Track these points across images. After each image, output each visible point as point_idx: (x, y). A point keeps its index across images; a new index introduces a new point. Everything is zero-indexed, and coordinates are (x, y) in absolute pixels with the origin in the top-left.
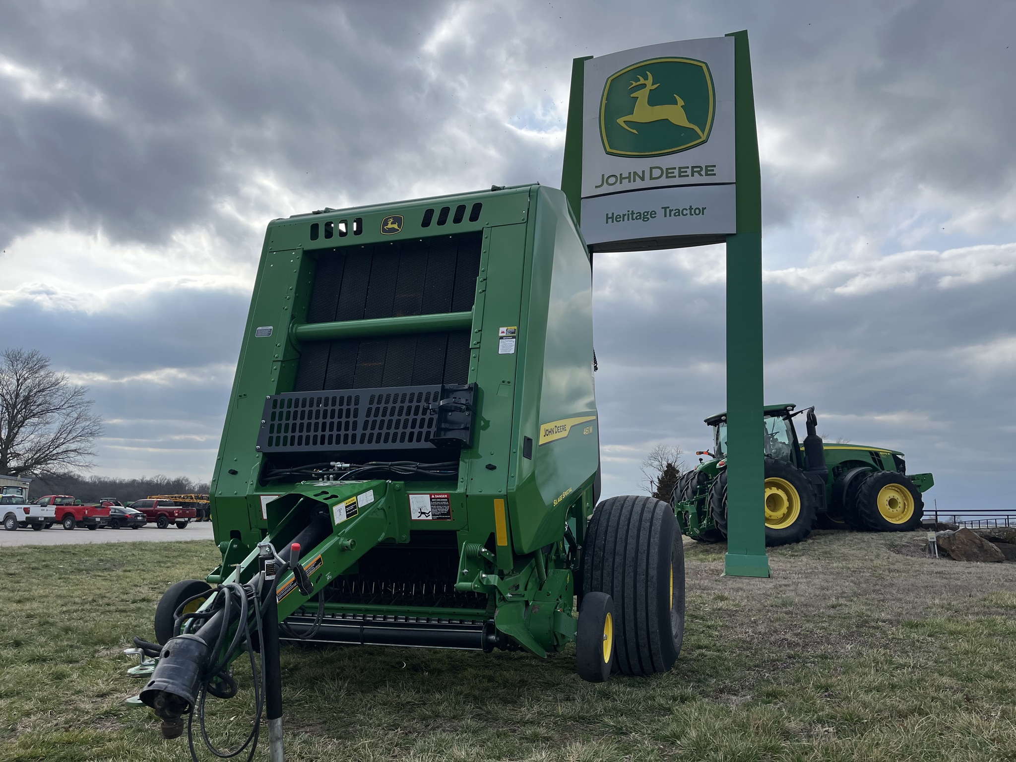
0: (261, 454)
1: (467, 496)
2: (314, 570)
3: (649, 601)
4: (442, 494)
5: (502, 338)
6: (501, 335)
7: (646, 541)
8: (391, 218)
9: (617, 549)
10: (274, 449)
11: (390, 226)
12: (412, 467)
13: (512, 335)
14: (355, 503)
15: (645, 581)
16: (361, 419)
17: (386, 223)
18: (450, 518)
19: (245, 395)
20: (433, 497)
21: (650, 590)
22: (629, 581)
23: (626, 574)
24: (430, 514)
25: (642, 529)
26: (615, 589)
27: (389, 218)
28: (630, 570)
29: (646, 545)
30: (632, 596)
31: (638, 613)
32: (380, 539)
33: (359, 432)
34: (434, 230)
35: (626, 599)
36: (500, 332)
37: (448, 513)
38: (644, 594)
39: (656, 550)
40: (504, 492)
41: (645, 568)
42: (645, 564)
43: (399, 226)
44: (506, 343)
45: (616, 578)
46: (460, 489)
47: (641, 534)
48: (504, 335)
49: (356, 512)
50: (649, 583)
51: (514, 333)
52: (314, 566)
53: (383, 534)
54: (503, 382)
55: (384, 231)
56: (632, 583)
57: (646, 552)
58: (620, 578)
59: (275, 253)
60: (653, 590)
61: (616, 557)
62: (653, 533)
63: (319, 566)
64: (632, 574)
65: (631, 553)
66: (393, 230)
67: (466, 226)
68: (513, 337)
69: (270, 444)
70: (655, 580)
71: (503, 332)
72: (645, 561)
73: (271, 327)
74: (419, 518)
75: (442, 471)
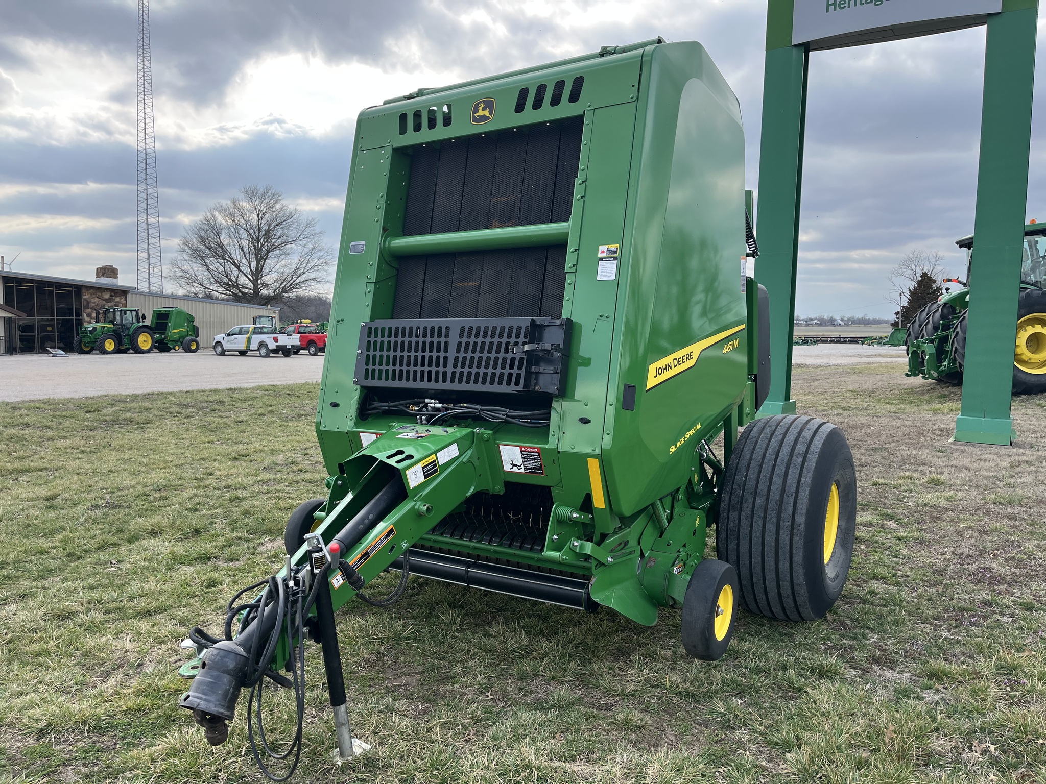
0: (358, 387)
1: (559, 452)
2: (386, 542)
3: (794, 551)
4: (534, 447)
5: (601, 259)
6: (600, 255)
7: (795, 481)
8: (481, 102)
9: (759, 489)
10: (370, 383)
11: (481, 113)
12: (502, 413)
13: (615, 256)
14: (434, 461)
15: (789, 528)
16: (452, 354)
17: (476, 110)
18: (542, 473)
19: (342, 320)
20: (523, 449)
21: (796, 539)
22: (771, 527)
23: (767, 519)
24: (522, 467)
25: (792, 465)
26: (754, 535)
27: (479, 103)
28: (772, 515)
29: (795, 486)
30: (773, 544)
31: (781, 564)
32: (469, 494)
33: (450, 369)
34: (530, 116)
35: (766, 546)
36: (600, 252)
37: (540, 468)
38: (788, 543)
39: (807, 492)
40: (598, 452)
41: (791, 514)
42: (791, 509)
43: (491, 113)
44: (607, 266)
45: (755, 522)
46: (552, 444)
47: (790, 473)
48: (604, 255)
49: (436, 471)
50: (795, 531)
51: (615, 253)
52: (385, 538)
53: (473, 488)
54: (601, 316)
55: (475, 120)
56: (774, 529)
57: (794, 494)
58: (761, 524)
59: (365, 152)
60: (800, 539)
61: (758, 498)
62: (805, 471)
63: (391, 536)
64: (775, 520)
65: (775, 495)
66: (484, 118)
67: (565, 110)
68: (615, 259)
69: (366, 378)
70: (802, 527)
71: (603, 252)
72: (792, 505)
73: (364, 243)
74: (511, 470)
75: (533, 421)
